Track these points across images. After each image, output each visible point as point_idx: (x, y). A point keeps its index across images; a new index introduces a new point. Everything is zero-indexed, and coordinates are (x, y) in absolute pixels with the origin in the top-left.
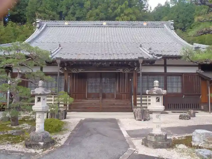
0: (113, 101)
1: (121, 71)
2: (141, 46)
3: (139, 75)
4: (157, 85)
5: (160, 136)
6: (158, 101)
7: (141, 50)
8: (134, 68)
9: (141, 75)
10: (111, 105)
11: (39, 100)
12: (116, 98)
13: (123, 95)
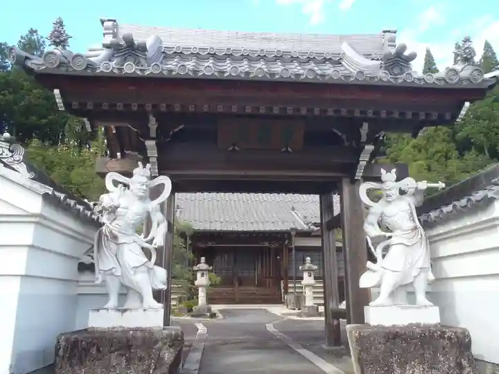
0: (253, 289)
1: (267, 244)
2: (293, 209)
3: (290, 250)
4: (309, 262)
5: (312, 307)
6: (310, 276)
7: (293, 215)
8: (285, 242)
9: (294, 251)
10: (251, 294)
11: (203, 275)
12: (258, 285)
13: (267, 280)
